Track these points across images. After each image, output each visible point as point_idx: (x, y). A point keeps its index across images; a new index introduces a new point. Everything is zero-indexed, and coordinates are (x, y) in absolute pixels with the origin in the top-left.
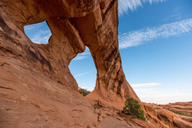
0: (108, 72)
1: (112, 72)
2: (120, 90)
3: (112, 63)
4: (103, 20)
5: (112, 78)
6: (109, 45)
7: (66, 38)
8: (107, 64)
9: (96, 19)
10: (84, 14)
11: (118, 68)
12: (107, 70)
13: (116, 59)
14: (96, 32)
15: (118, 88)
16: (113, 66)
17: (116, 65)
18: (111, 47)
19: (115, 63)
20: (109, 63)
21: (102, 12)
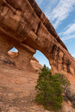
0: (55, 60)
1: (58, 59)
2: (69, 70)
3: (56, 54)
4: (37, 36)
5: (60, 63)
6: (48, 45)
7: (24, 50)
8: (52, 55)
9: (32, 38)
10: (26, 38)
11: (61, 56)
12: (53, 59)
13: (58, 51)
14: (35, 42)
15: (67, 68)
16: (57, 55)
17: (59, 54)
18: (50, 45)
19: (58, 54)
20: (54, 54)
21: (35, 32)
